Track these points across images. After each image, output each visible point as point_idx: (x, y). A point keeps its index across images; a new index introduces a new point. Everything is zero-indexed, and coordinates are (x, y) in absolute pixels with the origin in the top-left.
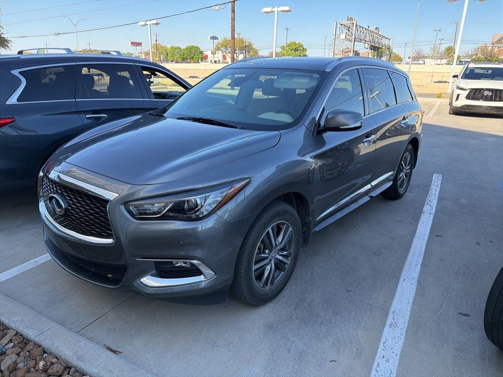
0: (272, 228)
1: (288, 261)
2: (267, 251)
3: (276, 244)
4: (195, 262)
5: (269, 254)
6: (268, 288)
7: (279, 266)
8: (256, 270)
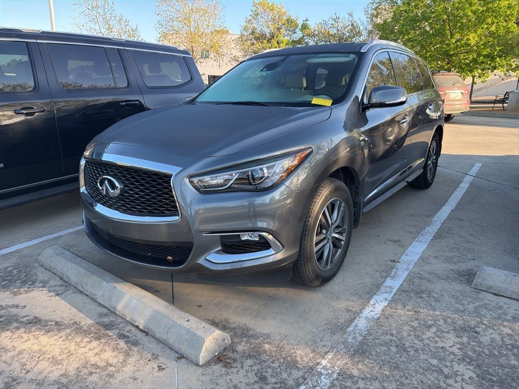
0: (327, 207)
1: (343, 238)
2: (324, 231)
3: (332, 223)
4: (264, 234)
5: (327, 233)
6: (329, 267)
7: (336, 243)
8: (317, 252)
